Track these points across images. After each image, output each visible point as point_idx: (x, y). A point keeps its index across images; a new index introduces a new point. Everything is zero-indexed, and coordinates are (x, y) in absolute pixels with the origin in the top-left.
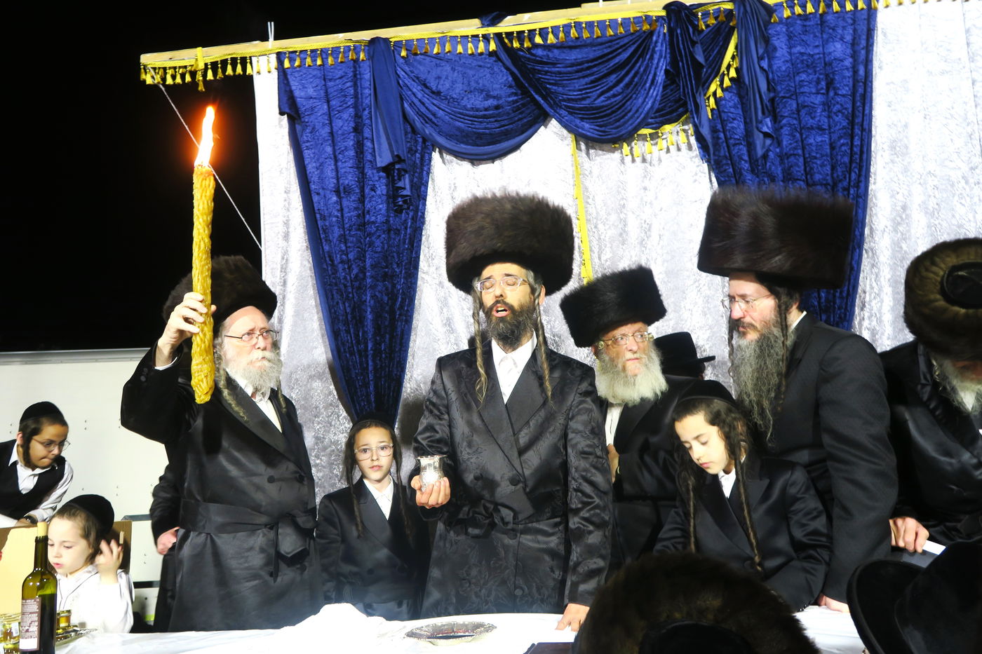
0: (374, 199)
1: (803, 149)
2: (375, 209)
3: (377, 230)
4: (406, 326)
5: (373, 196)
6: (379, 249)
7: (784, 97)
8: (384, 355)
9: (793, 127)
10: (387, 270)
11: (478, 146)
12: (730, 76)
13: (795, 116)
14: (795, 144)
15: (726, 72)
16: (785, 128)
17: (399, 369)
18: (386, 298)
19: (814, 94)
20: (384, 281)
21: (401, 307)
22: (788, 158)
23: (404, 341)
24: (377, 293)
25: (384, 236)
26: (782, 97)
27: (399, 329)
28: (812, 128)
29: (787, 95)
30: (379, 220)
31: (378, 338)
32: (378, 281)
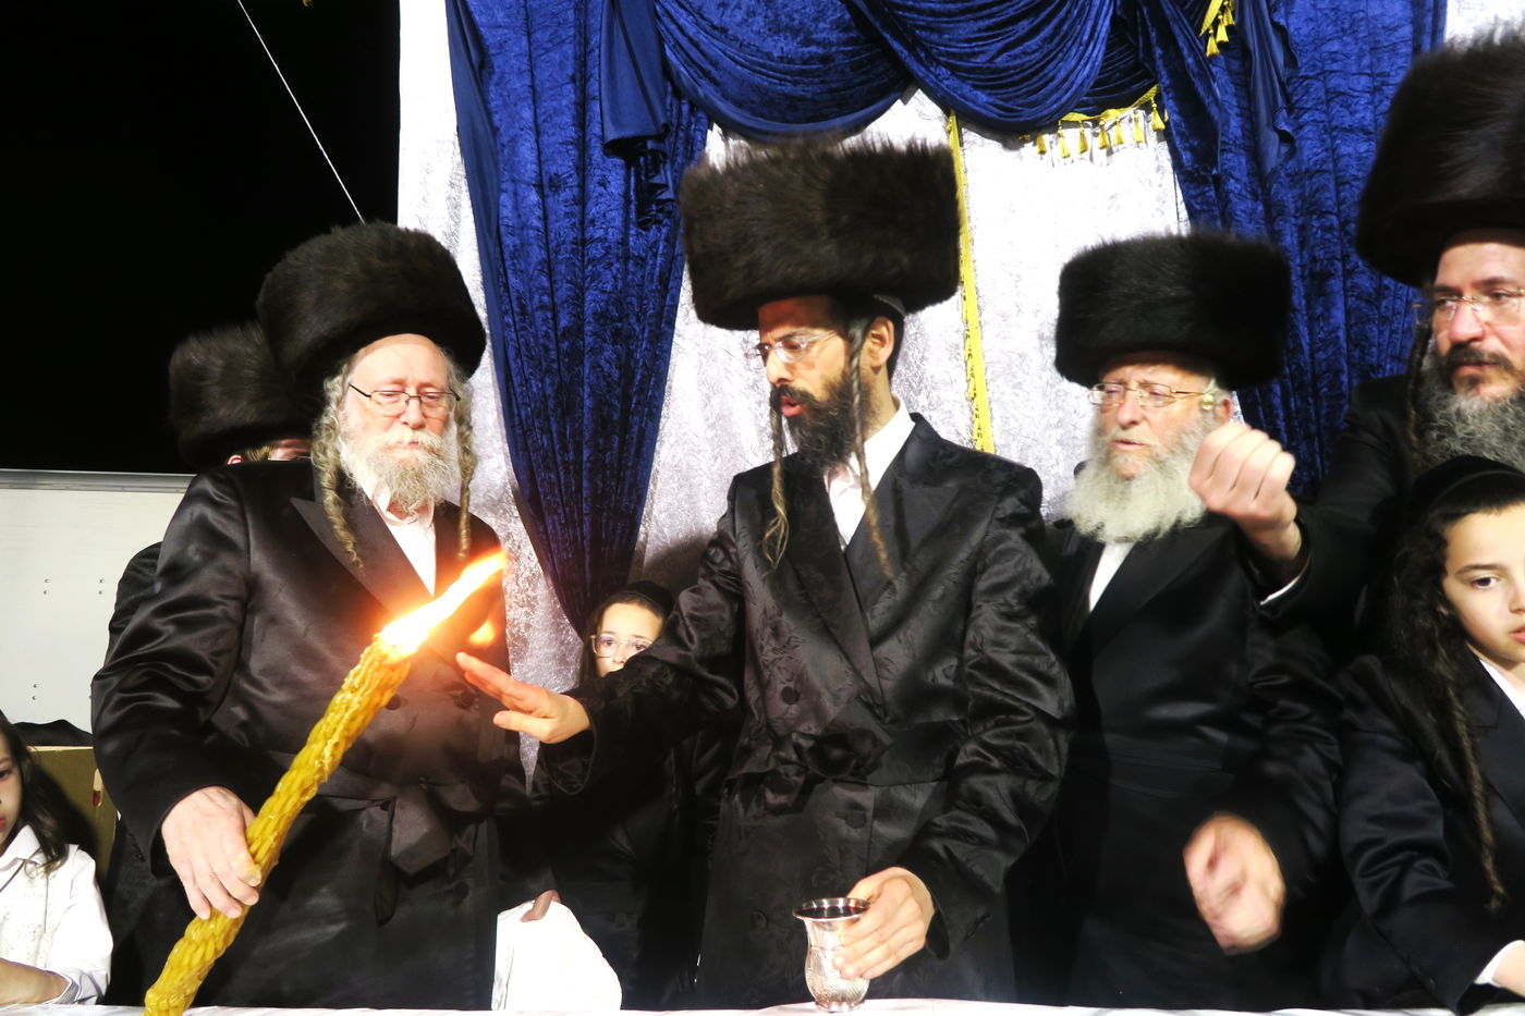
0: (603, 199)
1: (1335, 162)
2: (604, 216)
3: (607, 253)
4: (650, 424)
5: (601, 195)
6: (609, 287)
7: (1307, 78)
8: (608, 472)
9: (1321, 125)
10: (619, 325)
11: (787, 122)
12: (1218, 39)
13: (1324, 108)
14: (1324, 154)
15: (1211, 31)
16: (1307, 128)
17: (634, 498)
18: (616, 374)
19: (1354, 74)
20: (614, 343)
21: (641, 390)
22: (1311, 178)
23: (644, 449)
24: (603, 363)
25: (617, 265)
26: (1302, 77)
27: (636, 429)
28: (1351, 130)
29: (1311, 74)
30: (610, 237)
31: (601, 441)
32: (605, 341)
